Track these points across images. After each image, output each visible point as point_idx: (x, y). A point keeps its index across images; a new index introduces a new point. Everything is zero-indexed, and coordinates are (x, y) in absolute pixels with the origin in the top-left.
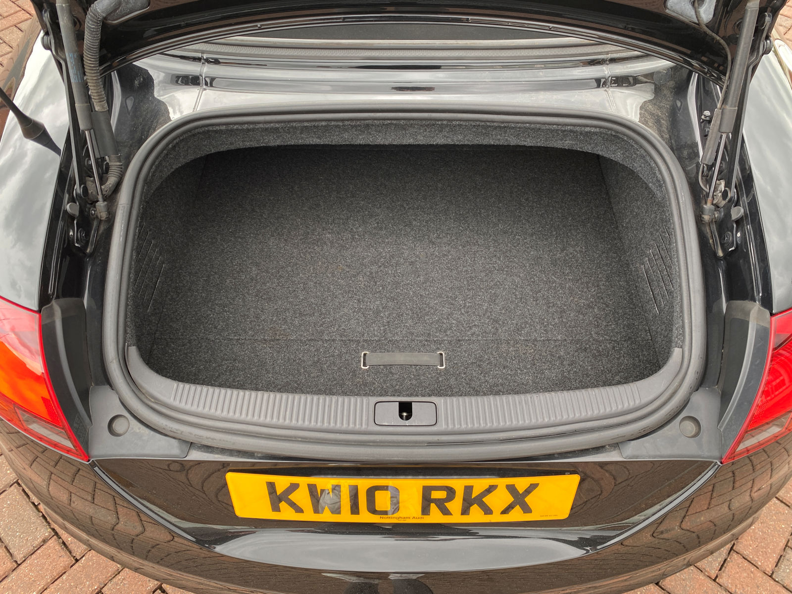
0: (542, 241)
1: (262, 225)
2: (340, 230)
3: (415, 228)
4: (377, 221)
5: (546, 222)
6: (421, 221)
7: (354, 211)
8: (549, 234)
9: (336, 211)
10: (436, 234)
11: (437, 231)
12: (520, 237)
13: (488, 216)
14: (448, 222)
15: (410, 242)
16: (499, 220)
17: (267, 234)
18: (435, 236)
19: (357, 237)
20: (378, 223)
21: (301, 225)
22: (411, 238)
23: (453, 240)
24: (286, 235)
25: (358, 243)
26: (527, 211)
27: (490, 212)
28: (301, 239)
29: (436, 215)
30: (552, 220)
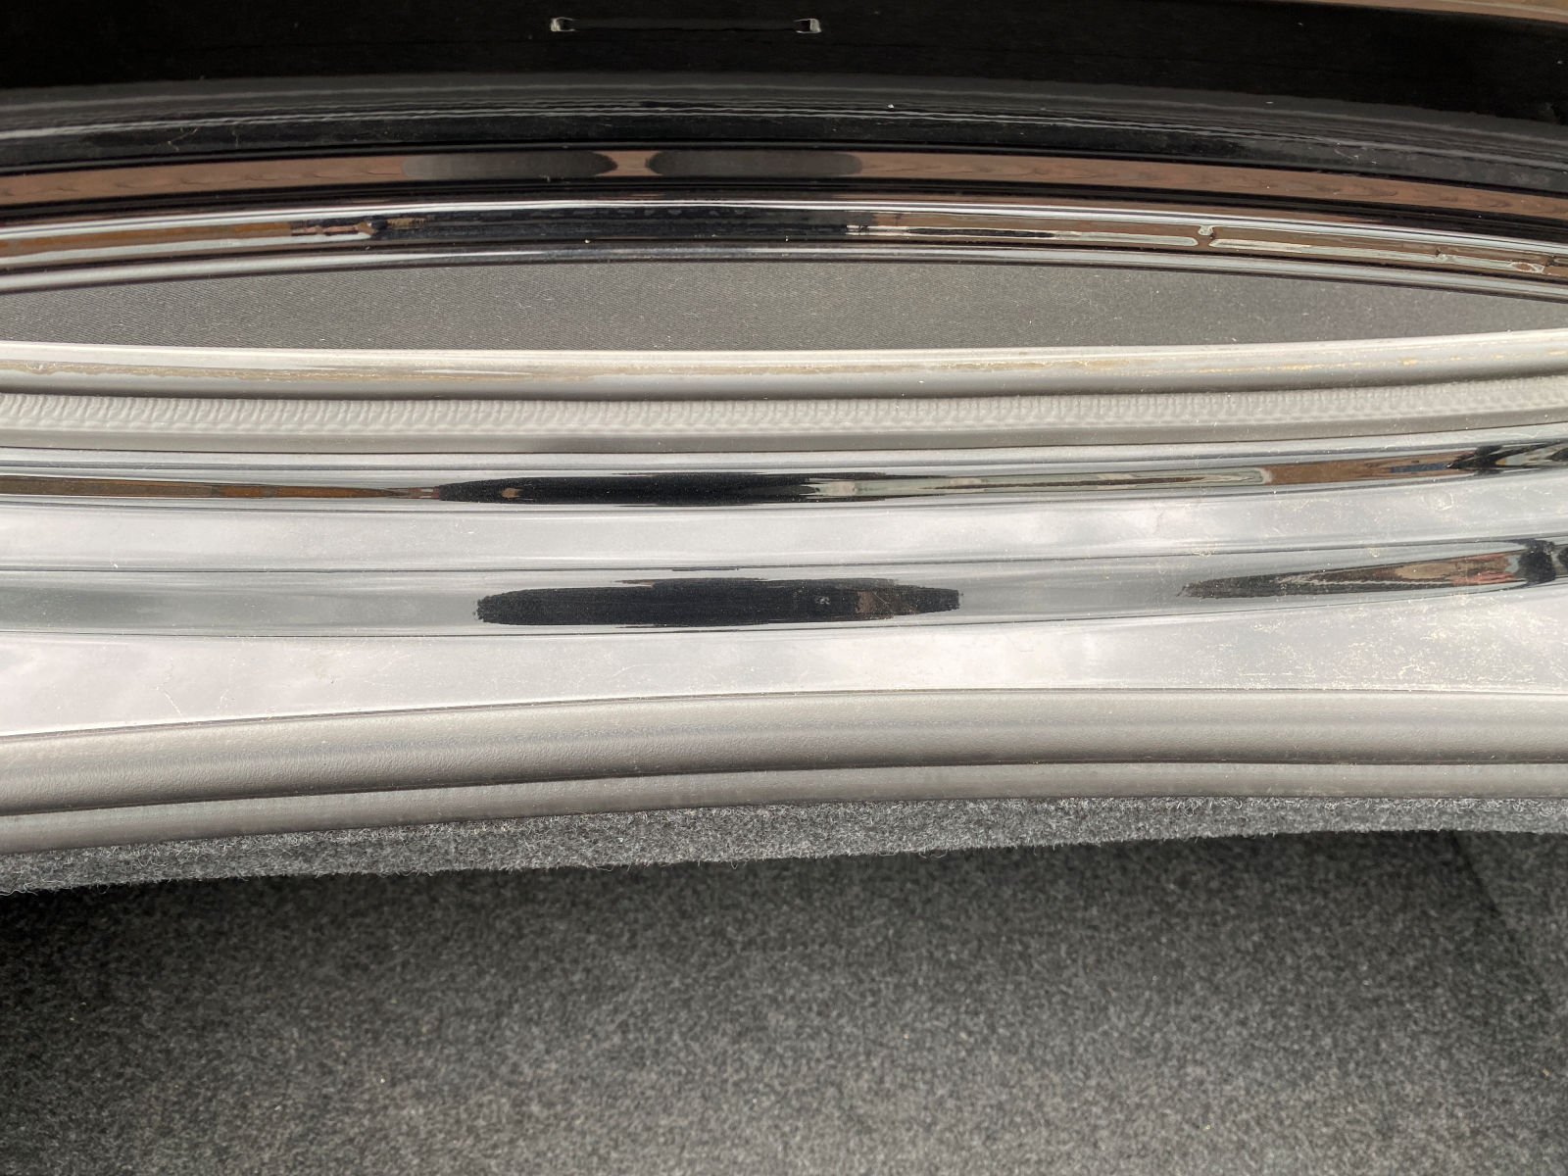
0: (1294, 1084)
1: (129, 1071)
2: (464, 1076)
3: (779, 1049)
4: (620, 1018)
5: (1283, 990)
6: (798, 1009)
7: (526, 968)
8: (1308, 1047)
9: (453, 977)
10: (866, 1076)
11: (868, 1054)
12: (1200, 1071)
13: (1058, 966)
14: (908, 1005)
15: (765, 1123)
16: (1103, 986)
17: (144, 1121)
18: (863, 1084)
19: (535, 1108)
20: (624, 1028)
21: (299, 1059)
22: (766, 1104)
23: (941, 1102)
24: (227, 1123)
25: (542, 1145)
26: (1199, 938)
27: (1064, 948)
28: (291, 1143)
29: (855, 975)
30: (1298, 979)
